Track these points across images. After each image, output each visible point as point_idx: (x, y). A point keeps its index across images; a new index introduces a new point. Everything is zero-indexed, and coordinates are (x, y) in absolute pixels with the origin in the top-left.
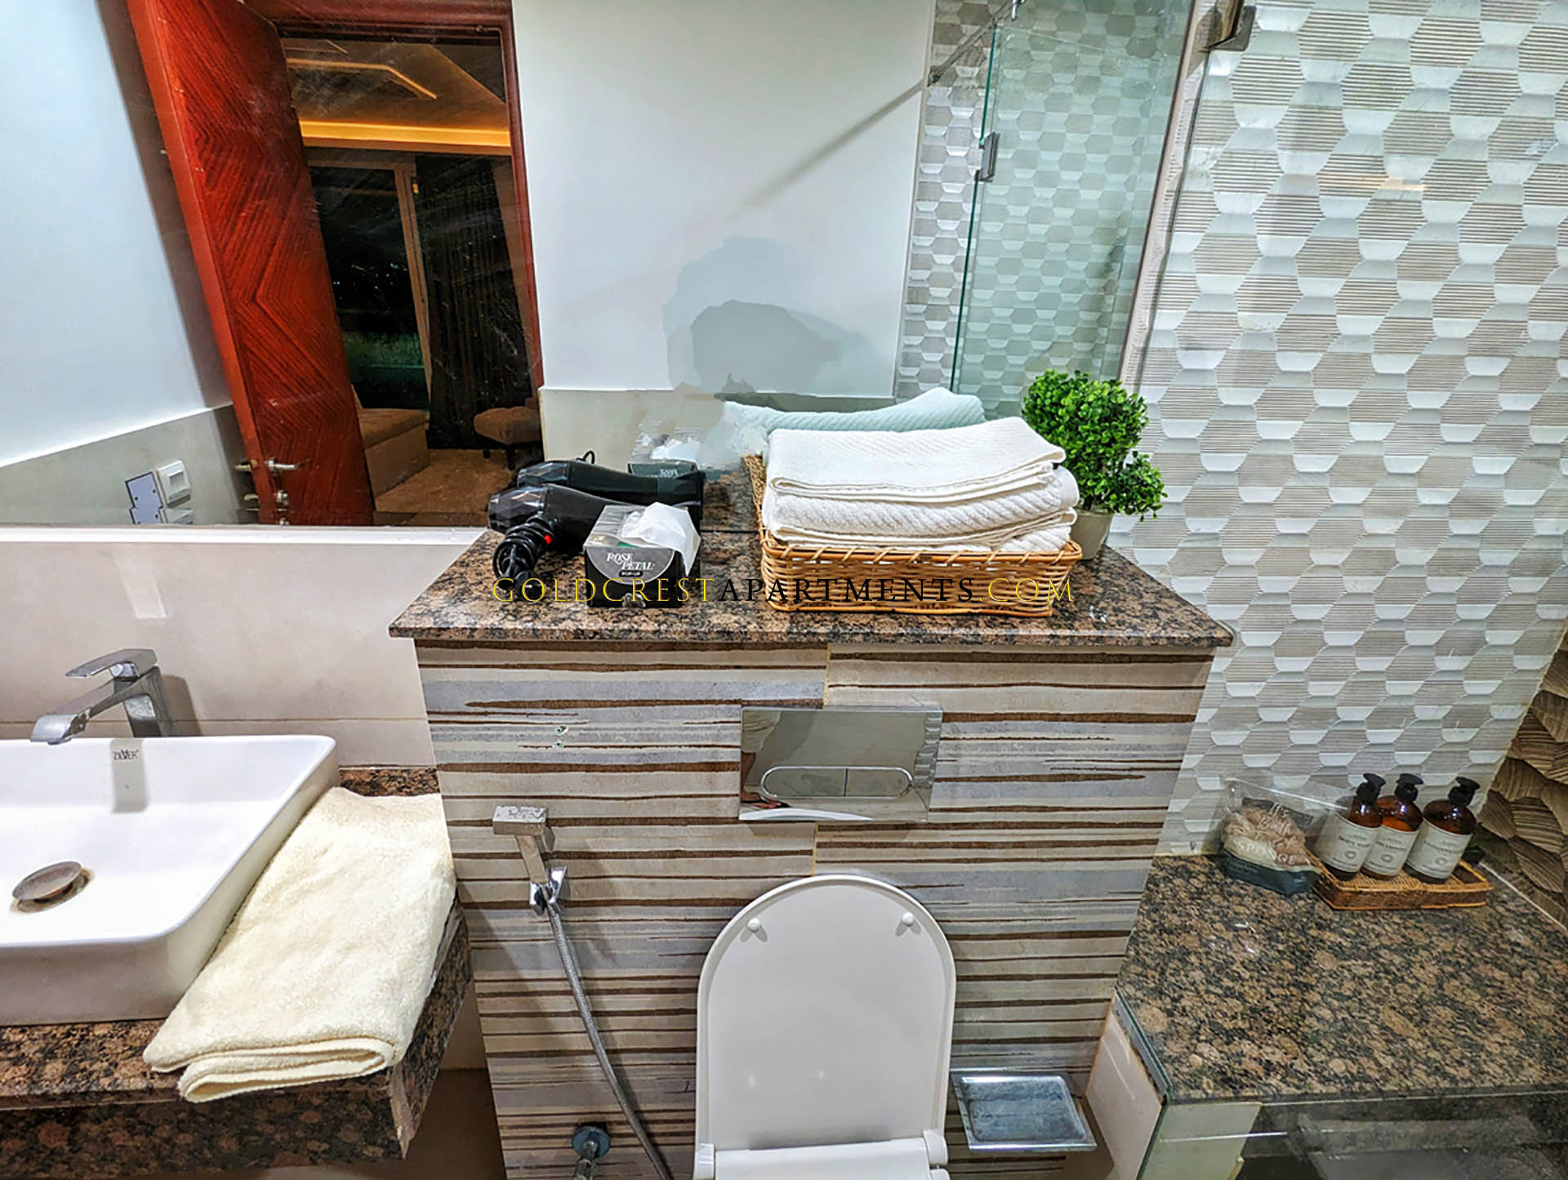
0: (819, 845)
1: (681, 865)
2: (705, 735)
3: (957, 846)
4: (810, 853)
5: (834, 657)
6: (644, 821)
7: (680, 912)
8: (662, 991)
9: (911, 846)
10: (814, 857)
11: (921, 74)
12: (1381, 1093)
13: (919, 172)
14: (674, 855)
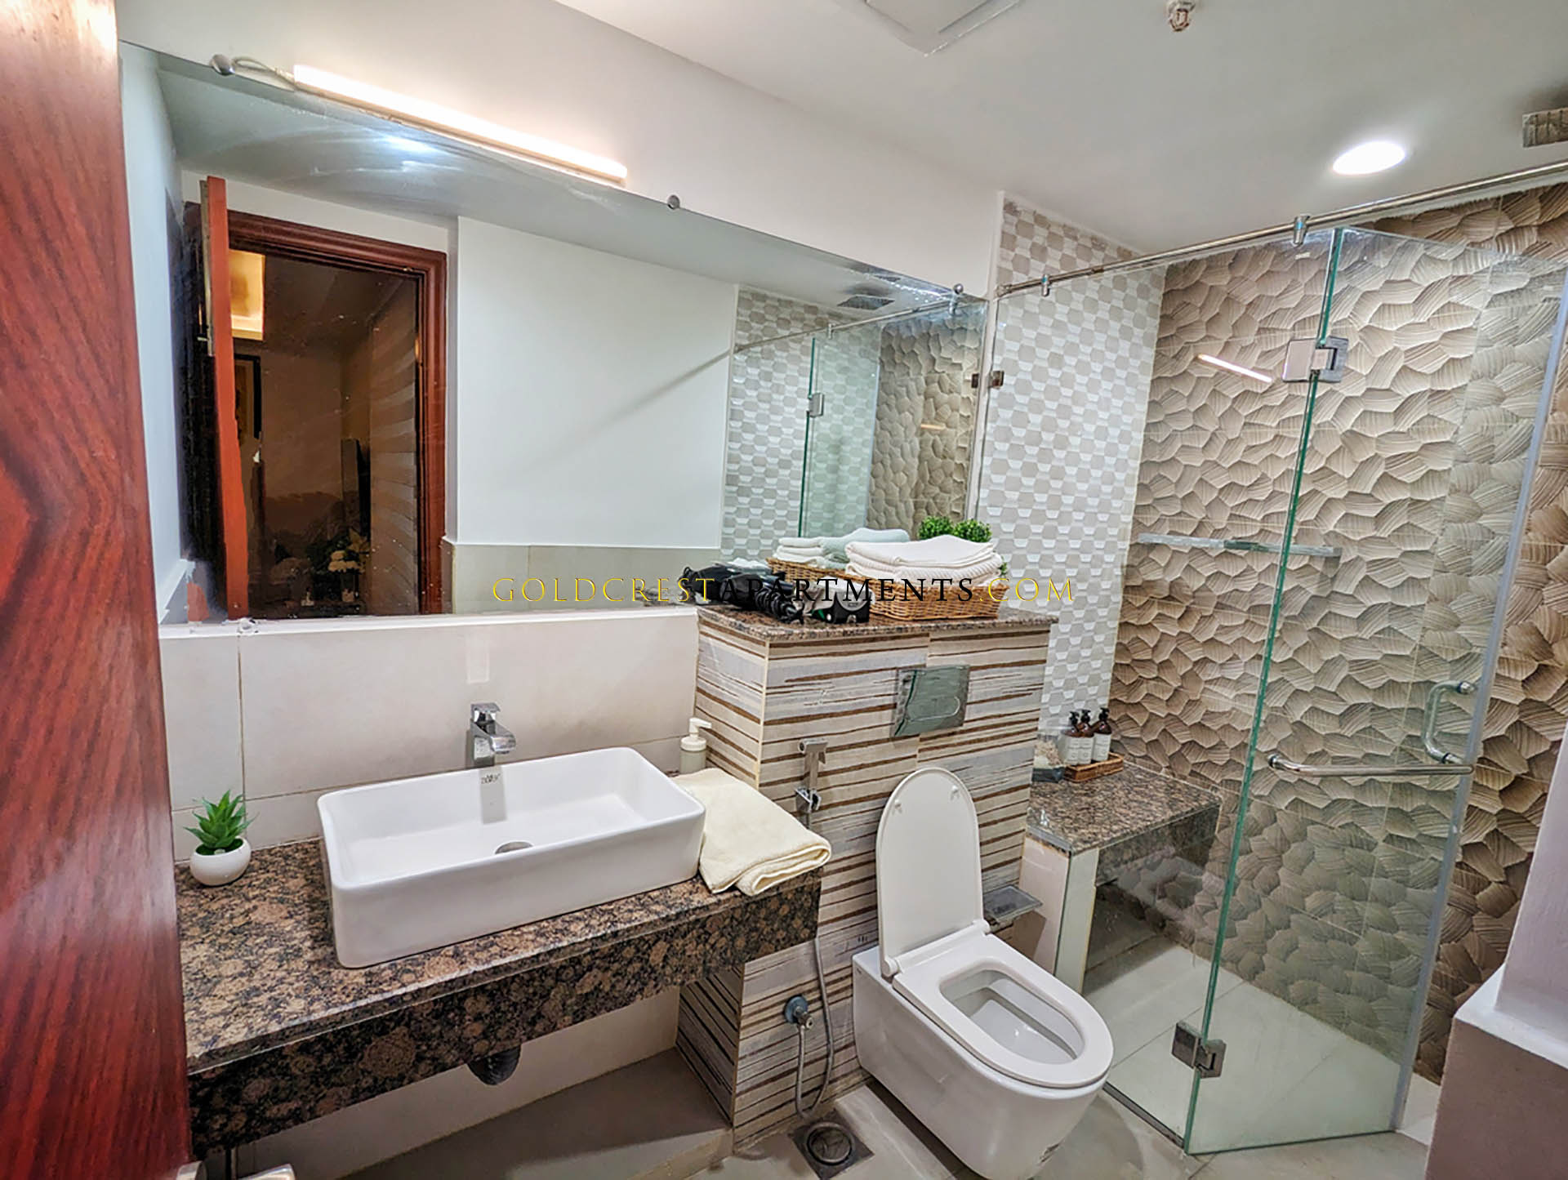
0: (920, 751)
1: (864, 774)
2: (881, 689)
3: (970, 742)
4: (915, 756)
5: (932, 640)
6: (851, 746)
7: (859, 807)
8: (844, 869)
9: (953, 745)
10: (918, 759)
11: (728, 345)
12: (1133, 833)
13: (729, 403)
14: (861, 767)
